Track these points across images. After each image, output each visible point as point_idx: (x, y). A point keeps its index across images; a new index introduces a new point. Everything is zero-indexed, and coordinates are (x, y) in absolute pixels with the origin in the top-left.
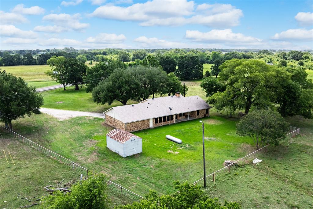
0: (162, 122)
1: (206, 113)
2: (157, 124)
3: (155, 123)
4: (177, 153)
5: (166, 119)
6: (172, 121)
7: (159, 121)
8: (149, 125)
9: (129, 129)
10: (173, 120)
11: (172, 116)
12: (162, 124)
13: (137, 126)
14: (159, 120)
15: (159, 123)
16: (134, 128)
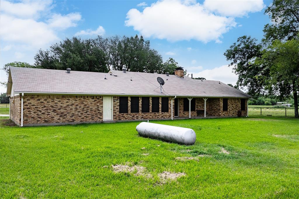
0: (140, 112)
1: (242, 110)
2: (125, 115)
3: (120, 112)
4: (173, 177)
5: (151, 107)
6: (166, 114)
7: (129, 108)
8: (101, 114)
9: (33, 115)
10: (167, 111)
11: (166, 99)
12: (140, 116)
13: (62, 110)
14: (131, 105)
15: (129, 111)
16: (52, 114)
